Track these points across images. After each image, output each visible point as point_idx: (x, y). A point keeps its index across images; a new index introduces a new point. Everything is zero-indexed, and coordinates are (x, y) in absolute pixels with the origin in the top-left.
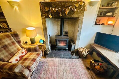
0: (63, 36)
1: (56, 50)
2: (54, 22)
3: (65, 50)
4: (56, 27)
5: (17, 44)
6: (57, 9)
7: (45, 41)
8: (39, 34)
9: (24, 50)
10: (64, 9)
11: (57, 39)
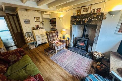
0: (84, 38)
1: (76, 47)
2: (80, 27)
3: (83, 50)
4: (81, 30)
5: (57, 37)
6: (79, 20)
7: (70, 38)
8: (68, 34)
9: (58, 40)
10: (84, 19)
11: (78, 39)
